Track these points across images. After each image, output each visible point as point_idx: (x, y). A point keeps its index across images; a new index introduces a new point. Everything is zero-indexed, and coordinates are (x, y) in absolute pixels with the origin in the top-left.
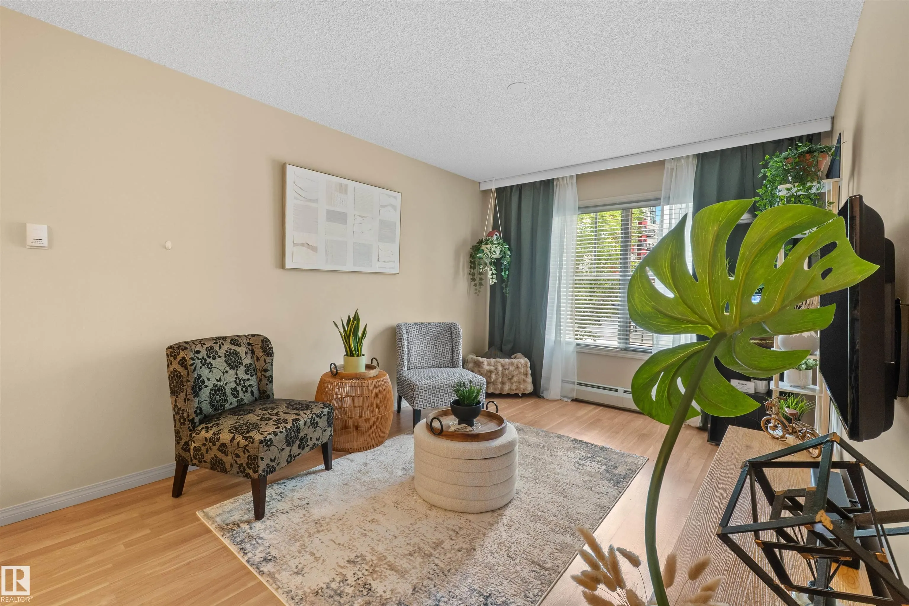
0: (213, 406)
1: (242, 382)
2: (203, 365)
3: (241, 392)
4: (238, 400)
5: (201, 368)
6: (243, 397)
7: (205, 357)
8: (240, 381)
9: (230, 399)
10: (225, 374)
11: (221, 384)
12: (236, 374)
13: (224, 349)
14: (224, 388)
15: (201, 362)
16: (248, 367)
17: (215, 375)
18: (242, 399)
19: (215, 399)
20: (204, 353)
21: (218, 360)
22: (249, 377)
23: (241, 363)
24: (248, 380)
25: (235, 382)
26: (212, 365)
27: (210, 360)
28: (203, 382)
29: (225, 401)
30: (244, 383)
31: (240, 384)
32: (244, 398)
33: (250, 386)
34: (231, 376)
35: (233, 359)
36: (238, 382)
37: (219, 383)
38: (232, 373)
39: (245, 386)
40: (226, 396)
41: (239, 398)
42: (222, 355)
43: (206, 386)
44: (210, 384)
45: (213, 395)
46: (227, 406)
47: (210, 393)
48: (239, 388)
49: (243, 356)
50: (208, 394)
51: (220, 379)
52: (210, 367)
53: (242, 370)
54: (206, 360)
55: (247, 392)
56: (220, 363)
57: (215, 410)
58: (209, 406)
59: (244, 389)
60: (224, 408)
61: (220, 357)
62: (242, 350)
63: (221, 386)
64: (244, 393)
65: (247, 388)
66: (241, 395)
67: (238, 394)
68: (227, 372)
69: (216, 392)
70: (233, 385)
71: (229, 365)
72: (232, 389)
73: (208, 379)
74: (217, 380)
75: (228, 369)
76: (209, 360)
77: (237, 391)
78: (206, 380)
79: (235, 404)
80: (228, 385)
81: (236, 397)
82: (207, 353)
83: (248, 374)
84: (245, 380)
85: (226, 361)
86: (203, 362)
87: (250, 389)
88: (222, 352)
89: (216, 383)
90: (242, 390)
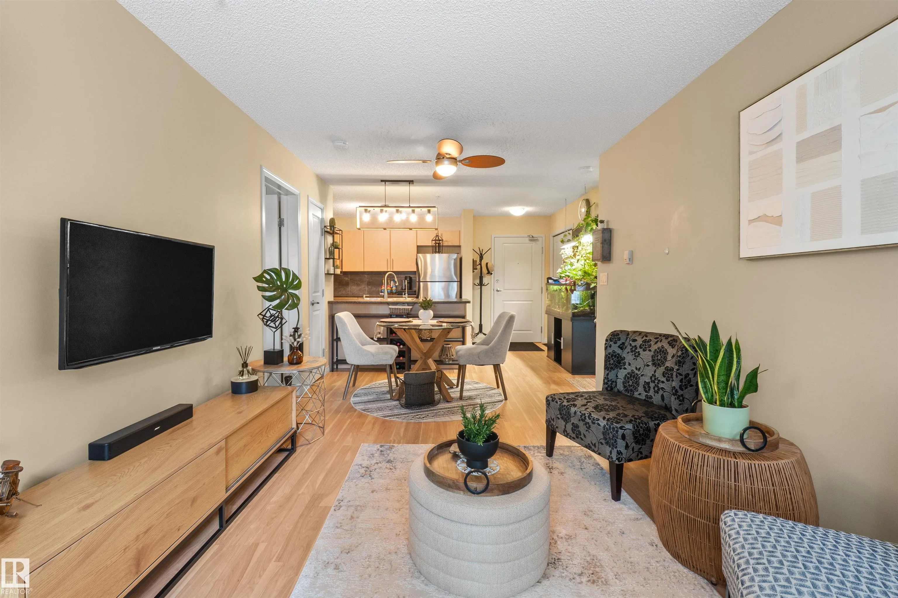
0: (625, 387)
1: (656, 381)
2: (632, 352)
3: (652, 390)
4: (647, 395)
5: (628, 353)
6: (653, 395)
7: (638, 346)
8: (655, 379)
9: (641, 389)
10: (646, 367)
11: (639, 373)
12: (655, 372)
13: (659, 345)
14: (639, 378)
15: (631, 349)
16: (667, 370)
17: (639, 363)
18: (651, 397)
19: (629, 382)
20: (640, 341)
21: (647, 352)
22: (664, 379)
23: (663, 363)
24: (663, 382)
25: (651, 378)
26: (639, 354)
27: (641, 351)
28: (625, 364)
29: (636, 389)
30: (658, 383)
31: (654, 382)
32: (653, 397)
33: (662, 388)
34: (649, 371)
35: (659, 357)
36: (653, 379)
37: (637, 372)
38: (652, 368)
39: (658, 387)
40: (638, 385)
41: (649, 394)
42: (653, 350)
43: (625, 369)
44: (629, 369)
45: (628, 378)
46: (636, 394)
47: (626, 375)
48: (652, 385)
49: (669, 357)
50: (624, 375)
51: (640, 368)
52: (637, 355)
53: (662, 369)
54: (636, 349)
55: (658, 393)
56: (646, 356)
57: (626, 390)
58: (622, 385)
59: (656, 389)
60: (633, 394)
61: (650, 351)
62: (671, 351)
63: (637, 374)
64: (655, 392)
65: (659, 389)
66: (651, 393)
67: (649, 390)
68: (648, 366)
69: (631, 377)
70: (648, 380)
71: (653, 360)
72: (645, 382)
73: (629, 364)
74: (636, 369)
75: (650, 364)
76: (639, 350)
77: (649, 387)
78: (627, 364)
79: (643, 397)
80: (643, 377)
81: (646, 391)
82: (641, 344)
83: (664, 376)
84: (659, 381)
85: (652, 356)
86: (634, 349)
87: (661, 392)
88: (654, 347)
89: (635, 370)
90: (654, 388)
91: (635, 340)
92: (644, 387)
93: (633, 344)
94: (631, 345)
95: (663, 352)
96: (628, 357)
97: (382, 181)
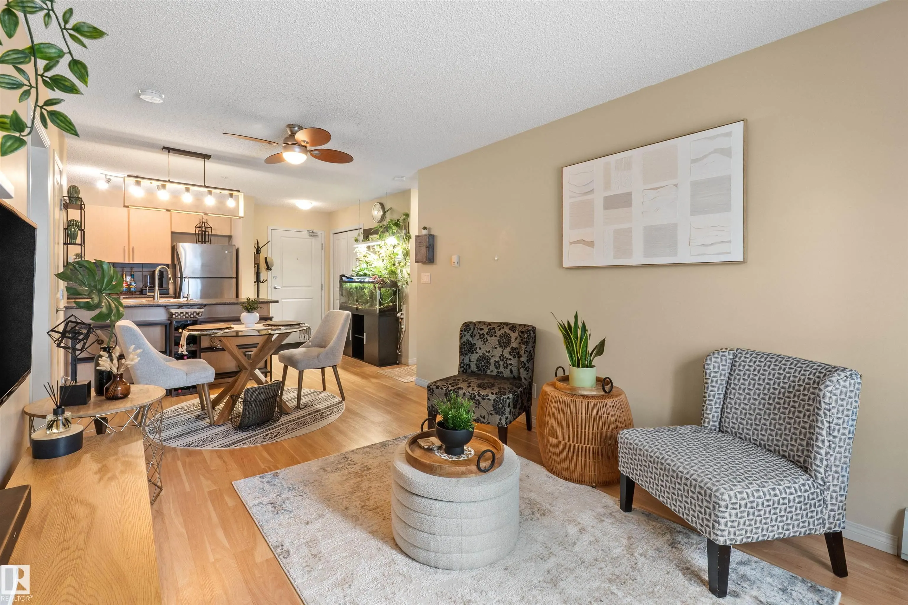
0: (478, 367)
1: (505, 360)
2: (481, 338)
3: (502, 367)
5: (478, 340)
6: (503, 370)
7: (485, 333)
8: (504, 358)
9: (492, 367)
10: (494, 349)
11: (489, 355)
12: (503, 352)
13: (502, 331)
14: (490, 359)
15: (480, 336)
16: (513, 349)
17: (488, 347)
18: (501, 373)
19: (481, 363)
20: (486, 330)
21: (494, 338)
22: (511, 357)
23: (508, 345)
24: (510, 359)
25: (500, 357)
26: (487, 340)
27: (488, 337)
28: (476, 349)
29: (488, 368)
30: (506, 361)
31: (503, 360)
32: (504, 372)
33: (510, 364)
34: (498, 352)
35: (504, 341)
36: (502, 358)
37: (487, 354)
38: (500, 350)
39: (506, 363)
40: (490, 364)
41: (499, 371)
42: (498, 336)
43: (477, 353)
44: (480, 353)
45: (480, 360)
46: (488, 372)
47: (478, 358)
48: (501, 363)
49: (513, 340)
50: (476, 358)
51: (489, 351)
52: (485, 341)
53: (508, 350)
54: (484, 336)
55: (507, 368)
56: (494, 341)
57: (479, 370)
58: (475, 366)
59: (505, 365)
60: (486, 372)
61: (496, 336)
62: (514, 335)
63: (487, 356)
64: (504, 368)
65: (507, 365)
66: (502, 369)
67: (499, 367)
68: (496, 348)
69: (483, 359)
70: (497, 359)
71: (500, 344)
72: (495, 361)
73: (480, 349)
74: (486, 351)
75: (498, 346)
76: (486, 336)
77: (499, 365)
78: (478, 349)
79: (495, 373)
80: (493, 358)
81: (497, 368)
82: (487, 332)
83: (511, 355)
84: (507, 358)
85: (499, 341)
86: (482, 336)
87: (509, 367)
88: (499, 333)
89: (485, 353)
90: (503, 365)
91: (482, 329)
92: (495, 365)
93: (481, 332)
94: (479, 333)
95: (507, 336)
96: (479, 343)
97: (165, 148)
